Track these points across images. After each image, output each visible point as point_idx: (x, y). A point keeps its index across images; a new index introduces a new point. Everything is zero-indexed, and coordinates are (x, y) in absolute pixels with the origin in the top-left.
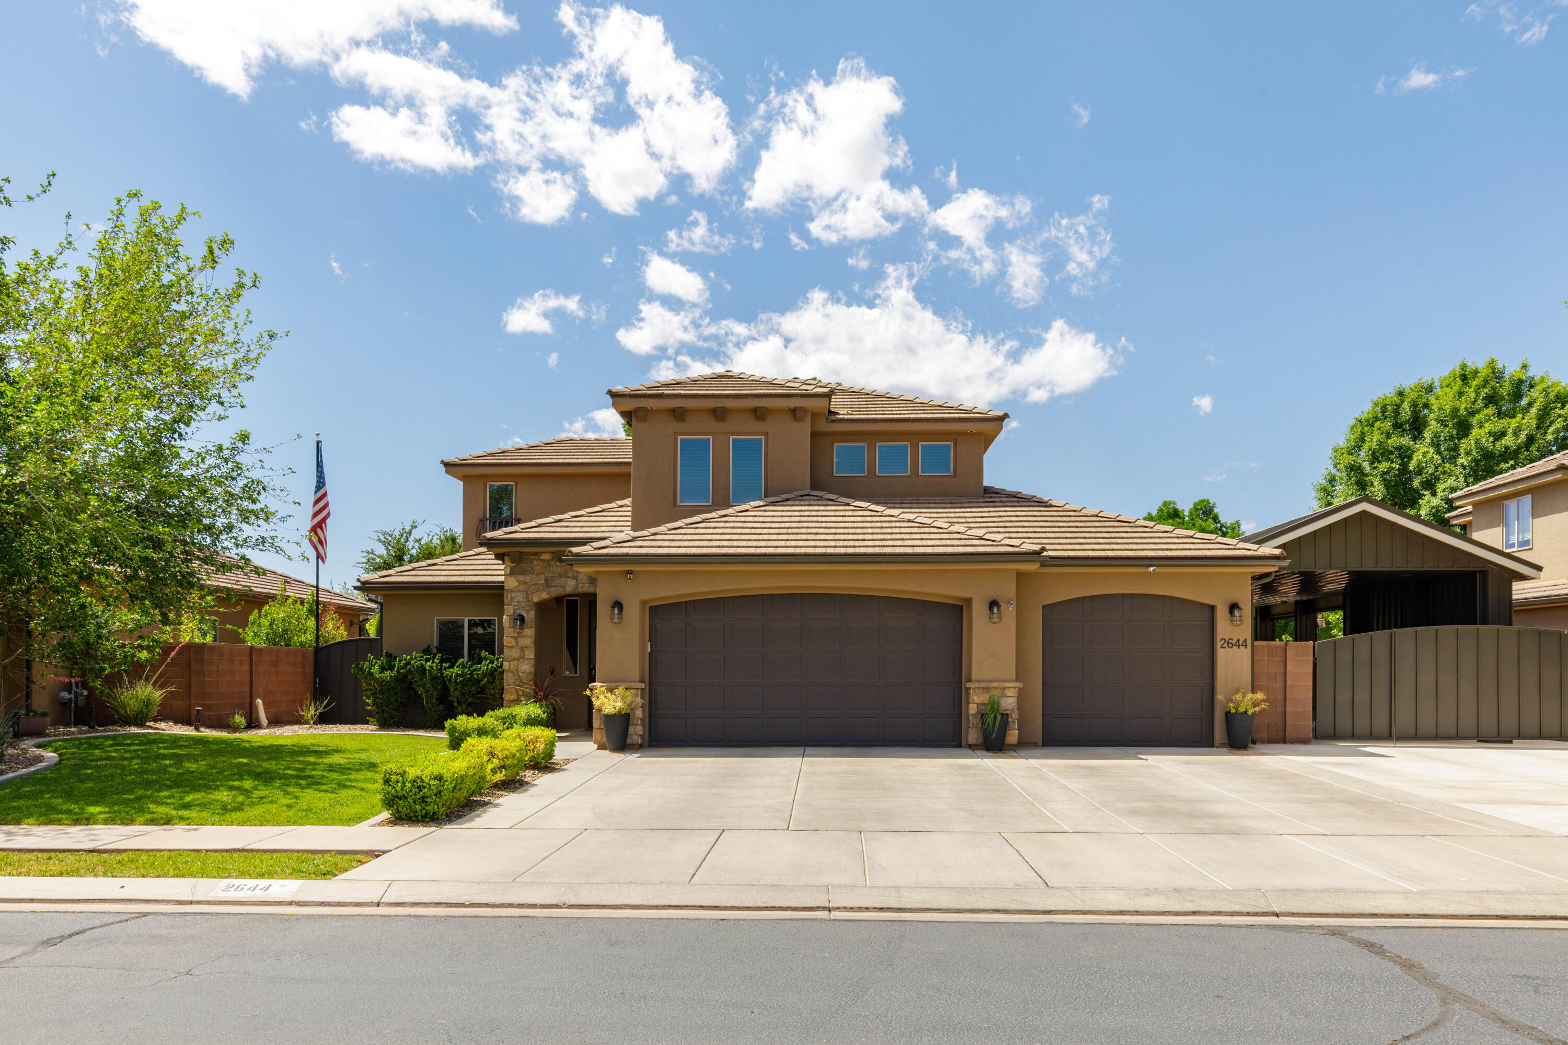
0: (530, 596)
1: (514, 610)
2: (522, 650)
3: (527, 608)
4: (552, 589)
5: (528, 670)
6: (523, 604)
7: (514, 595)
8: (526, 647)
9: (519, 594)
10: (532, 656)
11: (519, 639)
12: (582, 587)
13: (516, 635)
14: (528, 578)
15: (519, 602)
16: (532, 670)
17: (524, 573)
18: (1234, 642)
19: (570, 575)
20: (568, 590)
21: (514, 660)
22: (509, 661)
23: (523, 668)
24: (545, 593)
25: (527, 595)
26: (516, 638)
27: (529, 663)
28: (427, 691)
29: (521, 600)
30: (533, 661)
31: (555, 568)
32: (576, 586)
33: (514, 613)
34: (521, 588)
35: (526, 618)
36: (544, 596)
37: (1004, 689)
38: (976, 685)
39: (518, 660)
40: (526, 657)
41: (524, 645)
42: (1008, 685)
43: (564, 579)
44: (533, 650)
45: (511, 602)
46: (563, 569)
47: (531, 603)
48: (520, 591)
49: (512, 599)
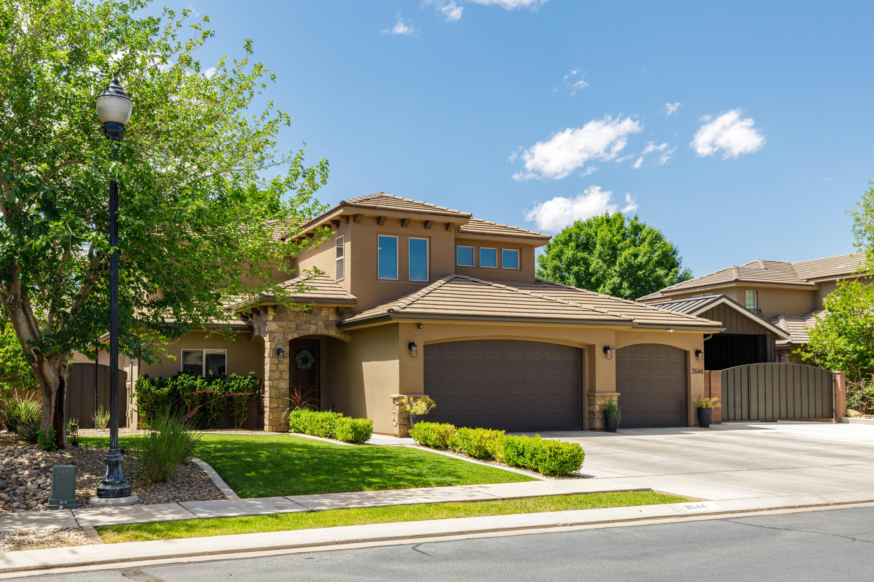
1: (276, 345)
2: (281, 372)
3: (284, 344)
4: (301, 331)
5: (285, 387)
6: (281, 341)
7: (275, 335)
8: (283, 371)
9: (279, 334)
10: (288, 377)
11: (279, 365)
12: (320, 331)
13: (277, 362)
14: (285, 324)
15: (279, 340)
16: (288, 387)
17: (282, 320)
18: (697, 370)
19: (312, 322)
20: (311, 332)
21: (275, 380)
23: (281, 385)
24: (296, 334)
25: (285, 335)
26: (277, 365)
27: (285, 382)
29: (280, 338)
30: (288, 381)
31: (302, 318)
32: (317, 330)
33: (276, 347)
34: (280, 330)
35: (283, 351)
36: (296, 336)
37: (611, 396)
38: (600, 394)
39: (278, 380)
40: (284, 378)
41: (282, 370)
42: (612, 394)
43: (309, 325)
44: (288, 373)
45: (274, 340)
46: (308, 318)
47: (287, 341)
48: (279, 333)
49: (274, 337)
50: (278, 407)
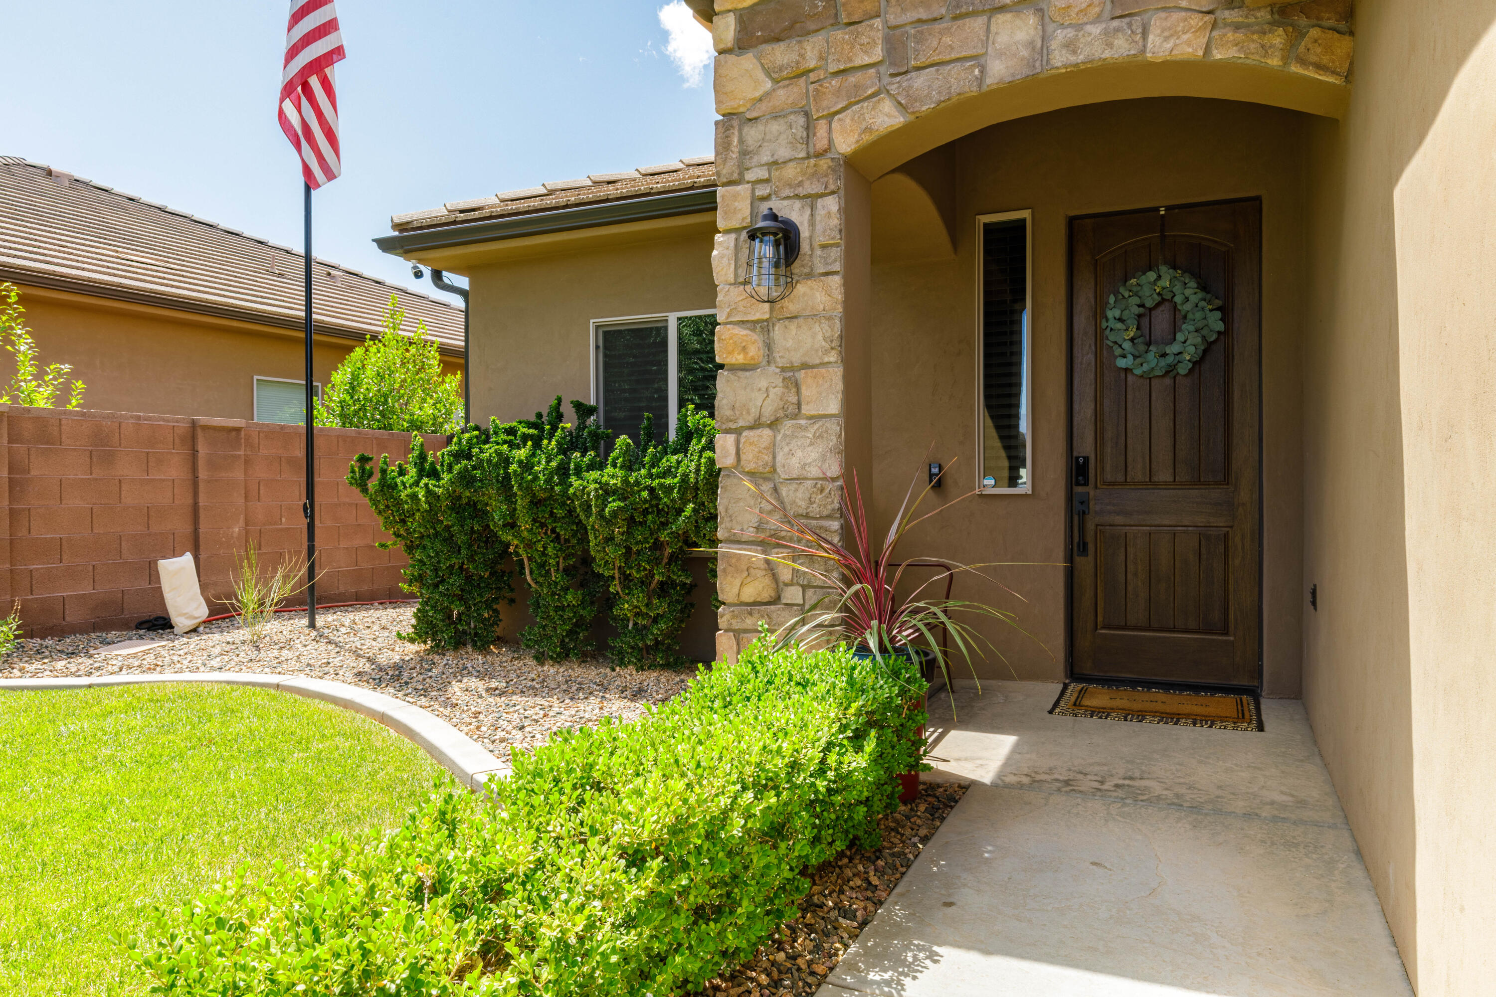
0: (821, 129)
1: (757, 200)
2: (792, 376)
3: (808, 186)
4: (919, 81)
5: (814, 472)
6: (790, 172)
7: (752, 134)
8: (805, 366)
9: (775, 127)
10: (834, 406)
11: (778, 332)
12: (1070, 46)
13: (765, 312)
15: (774, 164)
16: (834, 468)
17: (793, 29)
21: (756, 425)
22: (738, 432)
23: (795, 462)
24: (887, 106)
25: (811, 128)
26: (764, 327)
27: (818, 437)
29: (784, 153)
30: (835, 428)
32: (1043, 48)
33: (751, 217)
34: (785, 96)
35: (805, 233)
36: (885, 118)
39: (773, 425)
40: (806, 410)
41: (797, 359)
43: (981, 21)
44: (836, 375)
45: (743, 169)
47: (824, 163)
48: (776, 116)
49: (744, 153)
50: (776, 600)
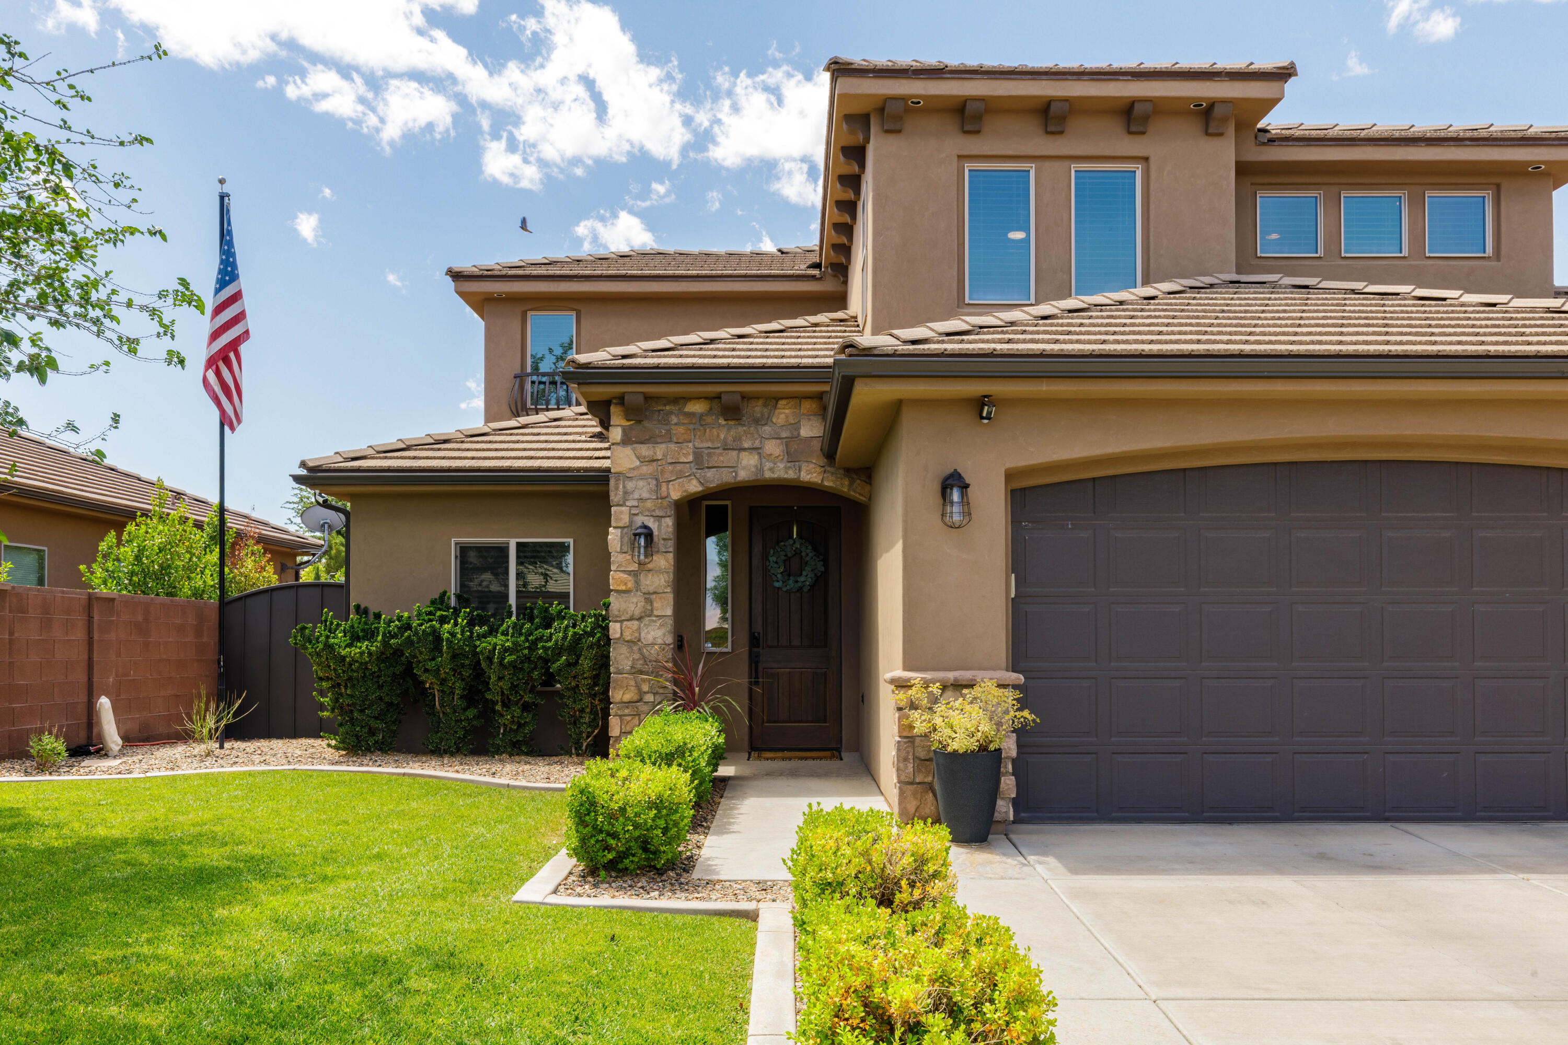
0: (664, 488)
1: (632, 515)
2: (648, 597)
3: (658, 513)
4: (710, 474)
5: (660, 641)
6: (649, 504)
7: (630, 485)
8: (655, 593)
9: (641, 483)
10: (669, 612)
11: (642, 577)
12: (771, 470)
13: (635, 567)
14: (659, 451)
15: (640, 500)
16: (669, 639)
17: (650, 440)
19: (746, 445)
20: (743, 475)
21: (631, 619)
22: (621, 622)
23: (650, 636)
24: (695, 482)
25: (658, 485)
26: (635, 574)
27: (662, 625)
28: (443, 682)
29: (645, 495)
30: (670, 622)
31: (715, 431)
32: (760, 469)
33: (631, 522)
34: (645, 469)
35: (656, 533)
36: (694, 487)
39: (640, 619)
40: (656, 613)
41: (651, 589)
43: (735, 453)
44: (670, 597)
45: (625, 500)
46: (732, 433)
47: (665, 503)
48: (642, 478)
49: (626, 493)
50: (640, 700)
